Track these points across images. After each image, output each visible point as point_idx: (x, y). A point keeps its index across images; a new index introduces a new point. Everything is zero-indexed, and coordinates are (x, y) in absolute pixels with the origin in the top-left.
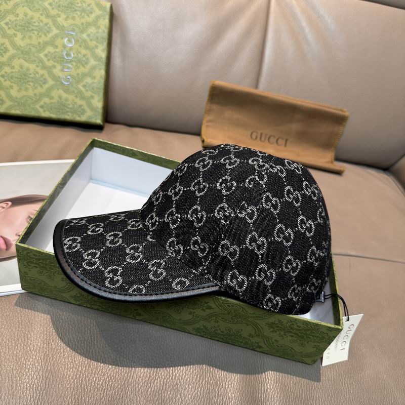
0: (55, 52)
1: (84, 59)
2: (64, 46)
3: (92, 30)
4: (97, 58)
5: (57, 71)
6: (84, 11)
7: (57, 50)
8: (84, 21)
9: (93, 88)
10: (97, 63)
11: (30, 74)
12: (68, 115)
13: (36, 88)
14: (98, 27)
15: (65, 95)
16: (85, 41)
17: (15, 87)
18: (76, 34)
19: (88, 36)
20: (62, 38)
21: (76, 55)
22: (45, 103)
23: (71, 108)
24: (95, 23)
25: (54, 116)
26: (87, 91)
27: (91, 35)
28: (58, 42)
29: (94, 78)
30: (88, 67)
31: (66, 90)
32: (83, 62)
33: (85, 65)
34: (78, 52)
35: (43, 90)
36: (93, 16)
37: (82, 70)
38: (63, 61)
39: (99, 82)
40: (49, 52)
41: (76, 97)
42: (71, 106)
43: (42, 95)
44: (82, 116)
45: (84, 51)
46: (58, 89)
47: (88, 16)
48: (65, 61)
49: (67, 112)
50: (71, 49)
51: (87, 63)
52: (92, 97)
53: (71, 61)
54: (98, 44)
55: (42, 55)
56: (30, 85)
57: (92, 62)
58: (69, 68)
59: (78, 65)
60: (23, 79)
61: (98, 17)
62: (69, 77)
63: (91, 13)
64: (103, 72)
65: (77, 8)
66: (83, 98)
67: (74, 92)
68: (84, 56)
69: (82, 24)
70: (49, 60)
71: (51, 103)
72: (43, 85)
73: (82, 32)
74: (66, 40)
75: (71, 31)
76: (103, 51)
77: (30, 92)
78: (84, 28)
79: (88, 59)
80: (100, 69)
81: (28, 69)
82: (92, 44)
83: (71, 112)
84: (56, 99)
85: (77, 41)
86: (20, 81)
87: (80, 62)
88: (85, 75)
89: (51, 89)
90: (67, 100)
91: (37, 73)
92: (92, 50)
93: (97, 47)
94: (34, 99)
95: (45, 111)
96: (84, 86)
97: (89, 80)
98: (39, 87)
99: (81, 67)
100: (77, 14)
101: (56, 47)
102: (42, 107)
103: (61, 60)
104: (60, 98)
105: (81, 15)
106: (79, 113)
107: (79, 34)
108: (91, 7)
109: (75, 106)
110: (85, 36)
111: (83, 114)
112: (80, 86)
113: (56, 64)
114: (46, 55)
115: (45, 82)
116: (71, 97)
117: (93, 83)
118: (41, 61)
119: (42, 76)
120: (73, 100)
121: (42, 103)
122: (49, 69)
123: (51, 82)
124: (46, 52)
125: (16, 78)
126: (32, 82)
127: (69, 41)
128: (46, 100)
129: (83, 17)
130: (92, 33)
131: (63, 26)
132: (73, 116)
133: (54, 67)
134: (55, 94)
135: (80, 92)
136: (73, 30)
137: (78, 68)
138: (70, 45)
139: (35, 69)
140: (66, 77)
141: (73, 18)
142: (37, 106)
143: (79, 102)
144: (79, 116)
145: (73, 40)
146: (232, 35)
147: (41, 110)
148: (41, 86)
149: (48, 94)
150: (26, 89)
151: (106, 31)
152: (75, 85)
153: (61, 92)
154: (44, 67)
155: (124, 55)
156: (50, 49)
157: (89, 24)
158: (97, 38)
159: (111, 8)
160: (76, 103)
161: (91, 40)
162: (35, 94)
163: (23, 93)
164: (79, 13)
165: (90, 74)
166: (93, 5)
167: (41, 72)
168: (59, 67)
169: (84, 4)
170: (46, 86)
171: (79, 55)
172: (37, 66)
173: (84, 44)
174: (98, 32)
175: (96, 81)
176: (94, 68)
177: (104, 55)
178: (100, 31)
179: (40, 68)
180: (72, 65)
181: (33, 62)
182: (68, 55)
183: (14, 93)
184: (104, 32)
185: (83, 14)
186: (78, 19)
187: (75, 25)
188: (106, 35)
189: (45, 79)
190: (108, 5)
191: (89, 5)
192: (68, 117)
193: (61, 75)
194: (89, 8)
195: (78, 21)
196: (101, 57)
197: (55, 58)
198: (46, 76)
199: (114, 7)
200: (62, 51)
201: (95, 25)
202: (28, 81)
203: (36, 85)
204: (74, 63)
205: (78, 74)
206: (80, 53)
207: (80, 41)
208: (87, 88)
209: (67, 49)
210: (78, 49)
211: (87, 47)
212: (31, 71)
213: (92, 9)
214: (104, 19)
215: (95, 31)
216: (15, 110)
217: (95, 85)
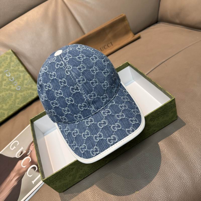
0: (7, 82)
1: (18, 76)
2: (8, 77)
3: (12, 64)
4: (22, 72)
5: (13, 88)
6: (4, 60)
7: (7, 80)
8: (7, 63)
9: (30, 83)
10: (23, 73)
11: (5, 96)
12: (29, 99)
13: (11, 99)
14: (14, 61)
15: (22, 94)
16: (13, 70)
17: (4, 105)
18: (9, 70)
19: (13, 67)
20: (5, 75)
21: (14, 77)
22: (18, 102)
23: (28, 96)
24: (11, 61)
25: (25, 103)
26: (28, 86)
27: (14, 66)
28: (5, 78)
29: (27, 79)
30: (22, 77)
31: (21, 91)
32: (19, 77)
33: (20, 78)
34: (14, 75)
35: (14, 98)
36: (9, 59)
37: (20, 80)
38: (12, 83)
39: (30, 79)
40: (5, 84)
41: (26, 91)
42: (27, 95)
43: (15, 100)
44: (34, 96)
45: (16, 73)
46: (18, 93)
47: (7, 60)
48: (12, 82)
49: (28, 98)
50: (11, 76)
51: (20, 76)
52: (32, 86)
53: (14, 80)
54: (18, 67)
55: (3, 87)
56: (8, 100)
57: (22, 74)
58: (15, 83)
59: (18, 80)
60: (4, 100)
61: (11, 58)
62: (18, 86)
63: (7, 58)
64: (28, 75)
65: (1, 61)
66: (29, 89)
67: (24, 90)
68: (17, 75)
69: (7, 65)
70: (7, 86)
71: (20, 100)
72: (13, 96)
73: (10, 67)
74: (7, 75)
75: (6, 70)
76: (22, 67)
77: (10, 102)
78: (9, 66)
79: (19, 75)
80: (26, 75)
81: (3, 95)
82: (16, 68)
83: (29, 97)
84: (20, 97)
85: (10, 72)
86: (4, 102)
87: (18, 78)
88: (23, 81)
89: (16, 95)
90: (24, 95)
91: (7, 94)
92: (18, 70)
93: (19, 68)
94: (13, 104)
95: (20, 105)
96: (26, 85)
97: (26, 82)
98: (11, 98)
99: (19, 79)
100: (3, 63)
101: (6, 80)
102: (18, 104)
103: (11, 83)
104: (21, 95)
105: (4, 62)
106: (32, 95)
107: (9, 69)
108: (5, 56)
109: (29, 94)
110: (12, 68)
111: (33, 95)
112: (25, 86)
113: (10, 86)
114: (5, 86)
115: (12, 95)
116: (25, 92)
117: (28, 81)
118: (5, 89)
119: (9, 94)
120: (27, 93)
121: (17, 103)
122: (10, 89)
123: (14, 93)
124: (4, 84)
125: (1, 102)
126: (8, 98)
127: (8, 74)
128: (17, 100)
129: (6, 62)
130: (13, 65)
131: (2, 71)
132: (31, 98)
133: (11, 87)
134: (18, 96)
135: (26, 88)
136: (6, 69)
137: (19, 80)
138: (10, 75)
139: (5, 94)
140: (17, 87)
141: (3, 65)
142: (17, 105)
143: (29, 92)
144: (33, 96)
145: (9, 73)
146: (61, 24)
147: (19, 105)
148: (12, 97)
149: (16, 98)
150: (8, 102)
151: (17, 60)
152: (22, 87)
153: (20, 93)
154: (7, 90)
155: (30, 63)
156: (4, 82)
157: (10, 63)
158: (16, 65)
159: (12, 51)
160: (28, 93)
161: (15, 68)
162: (12, 102)
163: (8, 105)
164: (3, 62)
165: (24, 79)
166: (6, 55)
167: (8, 93)
168: (12, 86)
169: (2, 58)
170: (14, 96)
171: (15, 76)
172: (5, 92)
173: (14, 71)
174: (15, 63)
175: (28, 80)
176: (24, 76)
177: (23, 69)
178: (15, 62)
179: (6, 91)
180: (16, 81)
181: (2, 91)
182: (12, 79)
183: (5, 107)
184: (17, 61)
185: (5, 61)
186: (4, 64)
187: (5, 67)
188: (18, 61)
189: (11, 94)
190: (10, 51)
191: (4, 57)
192: (30, 100)
193: (15, 88)
194: (5, 58)
195: (5, 65)
196: (23, 70)
197: (8, 84)
198: (11, 92)
199: (13, 50)
200: (9, 80)
201: (12, 62)
202: (6, 99)
203: (10, 98)
204: (16, 80)
205: (21, 83)
206: (15, 75)
207: (12, 71)
208: (28, 85)
209: (10, 77)
210: (13, 75)
211: (16, 71)
212: (5, 95)
213: (6, 57)
214: (13, 57)
215: (14, 63)
216: (10, 113)
217: (29, 81)
